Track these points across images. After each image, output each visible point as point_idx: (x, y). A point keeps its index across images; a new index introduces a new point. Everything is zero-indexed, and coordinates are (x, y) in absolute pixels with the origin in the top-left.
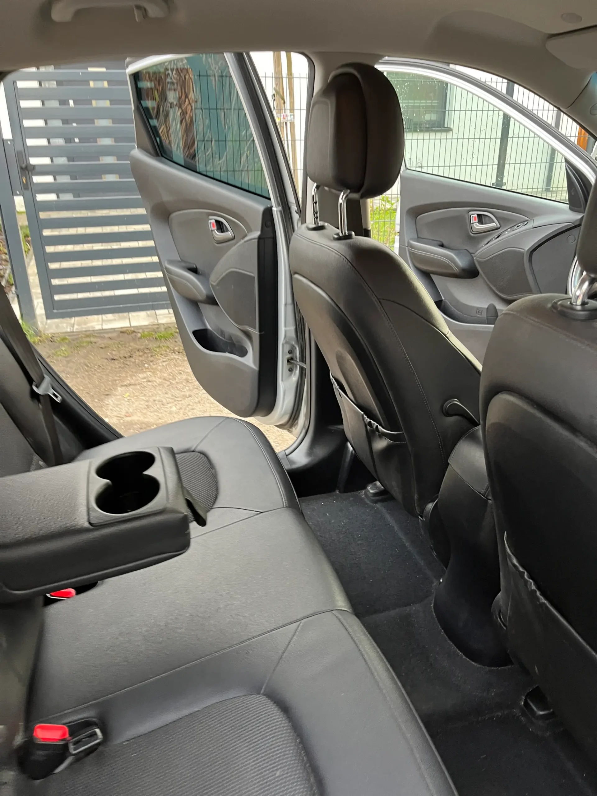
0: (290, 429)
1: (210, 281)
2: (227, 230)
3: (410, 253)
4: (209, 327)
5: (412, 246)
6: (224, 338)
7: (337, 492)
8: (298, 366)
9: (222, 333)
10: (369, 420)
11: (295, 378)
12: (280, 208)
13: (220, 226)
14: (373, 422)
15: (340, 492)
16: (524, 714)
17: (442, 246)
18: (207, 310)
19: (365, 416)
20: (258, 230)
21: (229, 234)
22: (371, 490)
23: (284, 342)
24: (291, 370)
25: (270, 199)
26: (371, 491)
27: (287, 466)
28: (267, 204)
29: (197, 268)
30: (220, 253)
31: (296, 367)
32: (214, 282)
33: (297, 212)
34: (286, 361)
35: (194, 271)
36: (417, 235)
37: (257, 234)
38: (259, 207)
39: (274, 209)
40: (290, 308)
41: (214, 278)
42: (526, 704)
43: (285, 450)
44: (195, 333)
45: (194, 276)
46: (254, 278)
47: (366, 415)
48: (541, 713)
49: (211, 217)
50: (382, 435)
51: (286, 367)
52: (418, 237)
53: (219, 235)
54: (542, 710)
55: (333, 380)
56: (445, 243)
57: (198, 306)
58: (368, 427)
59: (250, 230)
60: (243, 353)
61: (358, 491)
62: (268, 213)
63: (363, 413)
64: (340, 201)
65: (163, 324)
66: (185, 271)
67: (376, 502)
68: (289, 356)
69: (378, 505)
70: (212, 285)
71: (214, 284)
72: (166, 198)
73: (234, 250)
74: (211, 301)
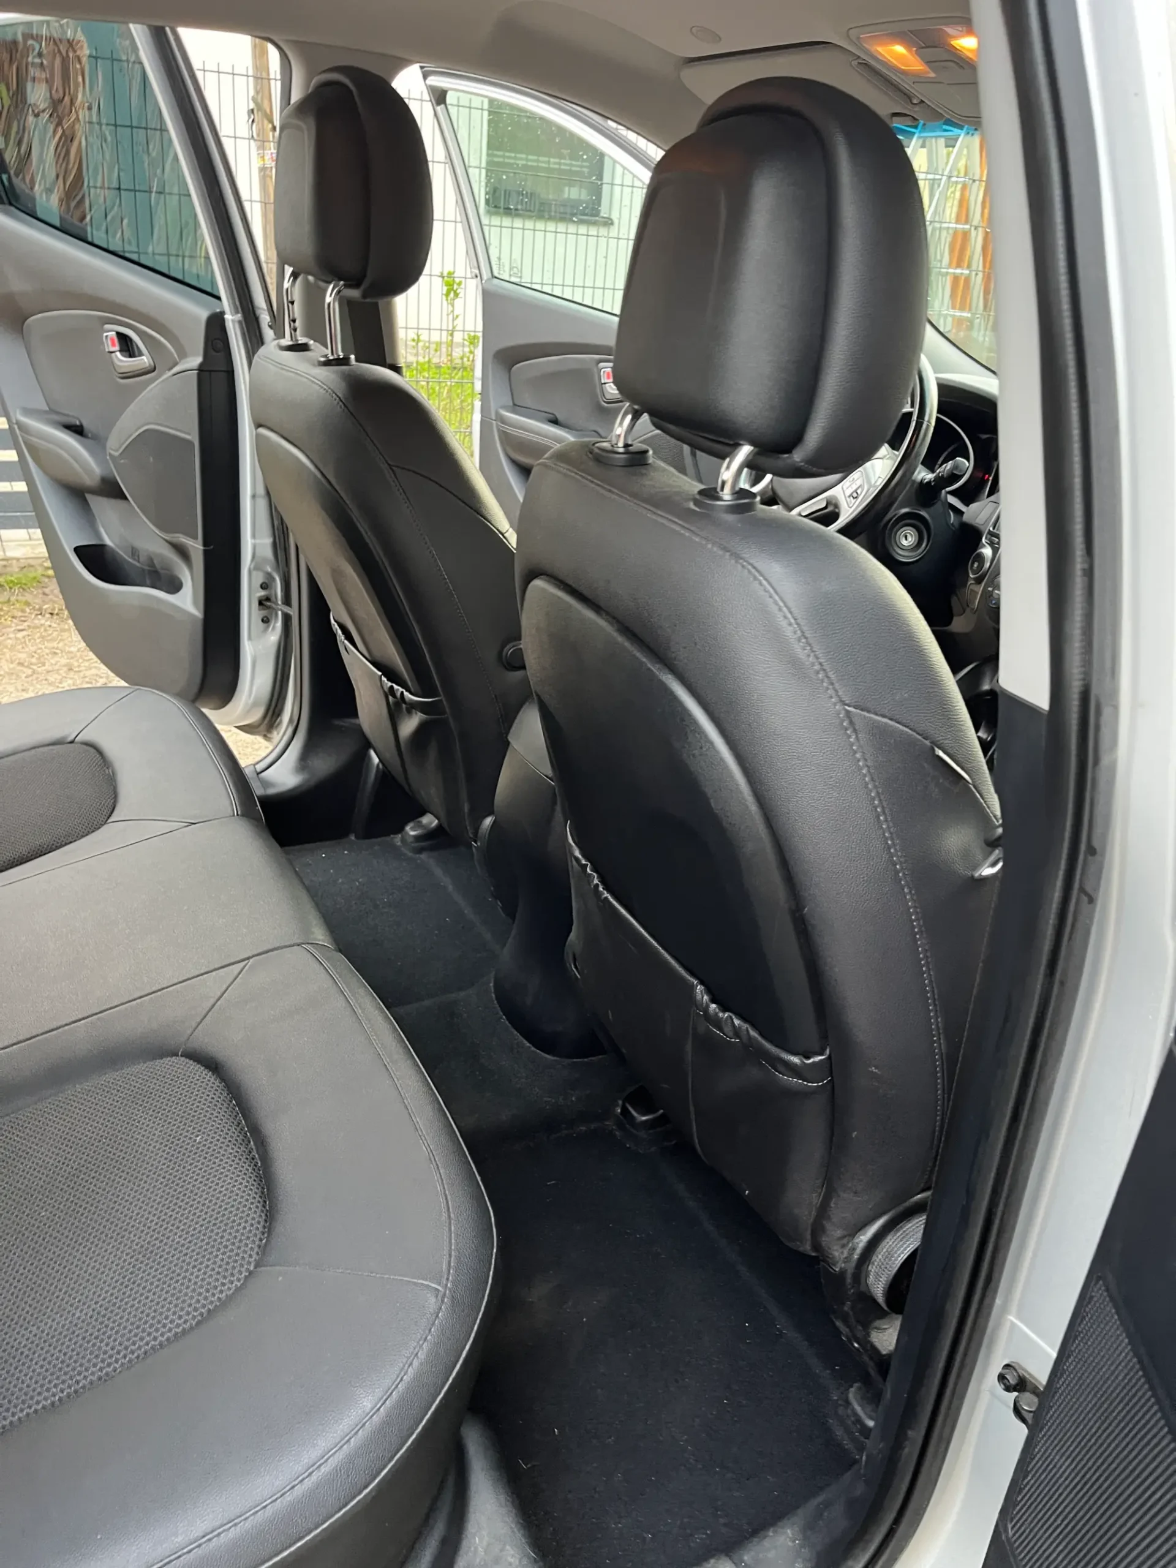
0: (269, 735)
1: (109, 451)
2: (141, 354)
3: (499, 430)
4: (108, 542)
5: (502, 420)
6: (139, 562)
7: (353, 837)
8: (280, 613)
9: (134, 552)
10: (390, 684)
11: (274, 635)
12: (239, 316)
13: (126, 345)
14: (396, 687)
15: (356, 837)
16: (621, 1126)
17: (555, 422)
18: (103, 507)
19: (384, 679)
20: (196, 355)
21: (145, 360)
22: (411, 831)
23: (252, 566)
24: (266, 621)
25: (219, 298)
26: (412, 833)
27: (258, 791)
28: (214, 307)
29: (81, 426)
30: (126, 397)
31: (277, 615)
32: (117, 450)
33: (270, 327)
34: (255, 604)
35: (77, 430)
36: (513, 399)
37: (196, 360)
38: (199, 311)
39: (228, 317)
40: (262, 503)
41: (116, 443)
42: (625, 1111)
43: (254, 765)
44: (78, 550)
45: (76, 440)
46: (190, 443)
47: (385, 676)
48: (644, 1118)
49: (107, 326)
50: (412, 707)
51: (258, 614)
52: (515, 405)
53: (124, 362)
54: (644, 1115)
55: (335, 626)
56: (560, 417)
57: (85, 500)
58: (391, 698)
59: (183, 354)
60: (174, 586)
61: (389, 835)
62: (216, 323)
63: (380, 673)
64: (328, 299)
65: (18, 559)
66: (56, 428)
67: (420, 851)
68: (262, 593)
69: (424, 856)
70: (110, 454)
71: (116, 454)
72: (18, 285)
73: (154, 389)
74: (111, 489)
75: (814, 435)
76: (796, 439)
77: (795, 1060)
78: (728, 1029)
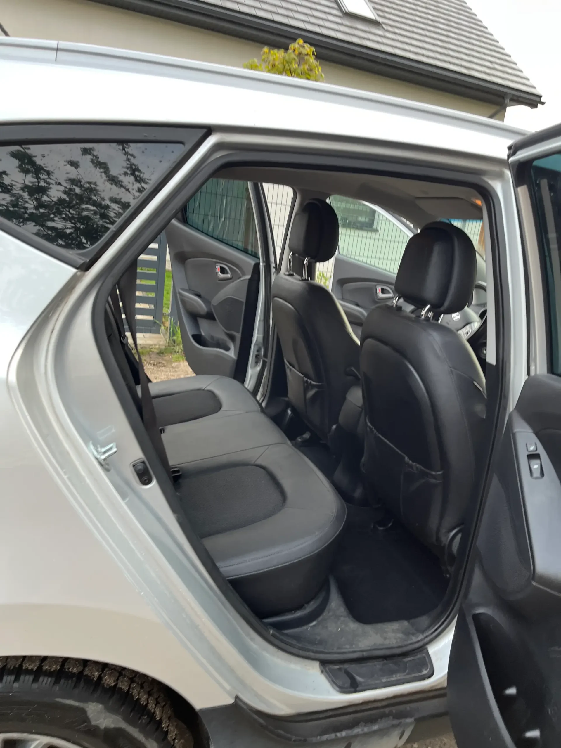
1: (212, 303)
2: (227, 273)
4: (203, 334)
6: (213, 339)
8: (262, 360)
10: (306, 379)
11: (258, 368)
12: (264, 264)
13: (223, 270)
14: (308, 380)
18: (203, 322)
20: (248, 275)
21: (229, 275)
23: (255, 344)
24: (257, 363)
25: (259, 258)
28: (257, 261)
29: (200, 294)
30: (221, 287)
31: (260, 361)
33: (274, 267)
34: (254, 357)
35: (199, 296)
36: (342, 296)
37: (248, 277)
38: (252, 262)
39: (261, 264)
40: (262, 323)
41: (215, 301)
44: (194, 336)
45: (199, 299)
46: (242, 302)
47: (304, 377)
49: (217, 264)
50: (314, 386)
51: (254, 360)
53: (221, 275)
56: (360, 303)
57: (197, 319)
58: (306, 384)
59: (244, 274)
60: (227, 349)
62: (257, 266)
63: (302, 376)
64: (305, 262)
68: (257, 353)
70: (213, 305)
71: (215, 304)
72: (187, 249)
73: (232, 285)
74: (210, 316)
75: (446, 304)
76: (442, 304)
77: (434, 473)
78: (415, 469)
